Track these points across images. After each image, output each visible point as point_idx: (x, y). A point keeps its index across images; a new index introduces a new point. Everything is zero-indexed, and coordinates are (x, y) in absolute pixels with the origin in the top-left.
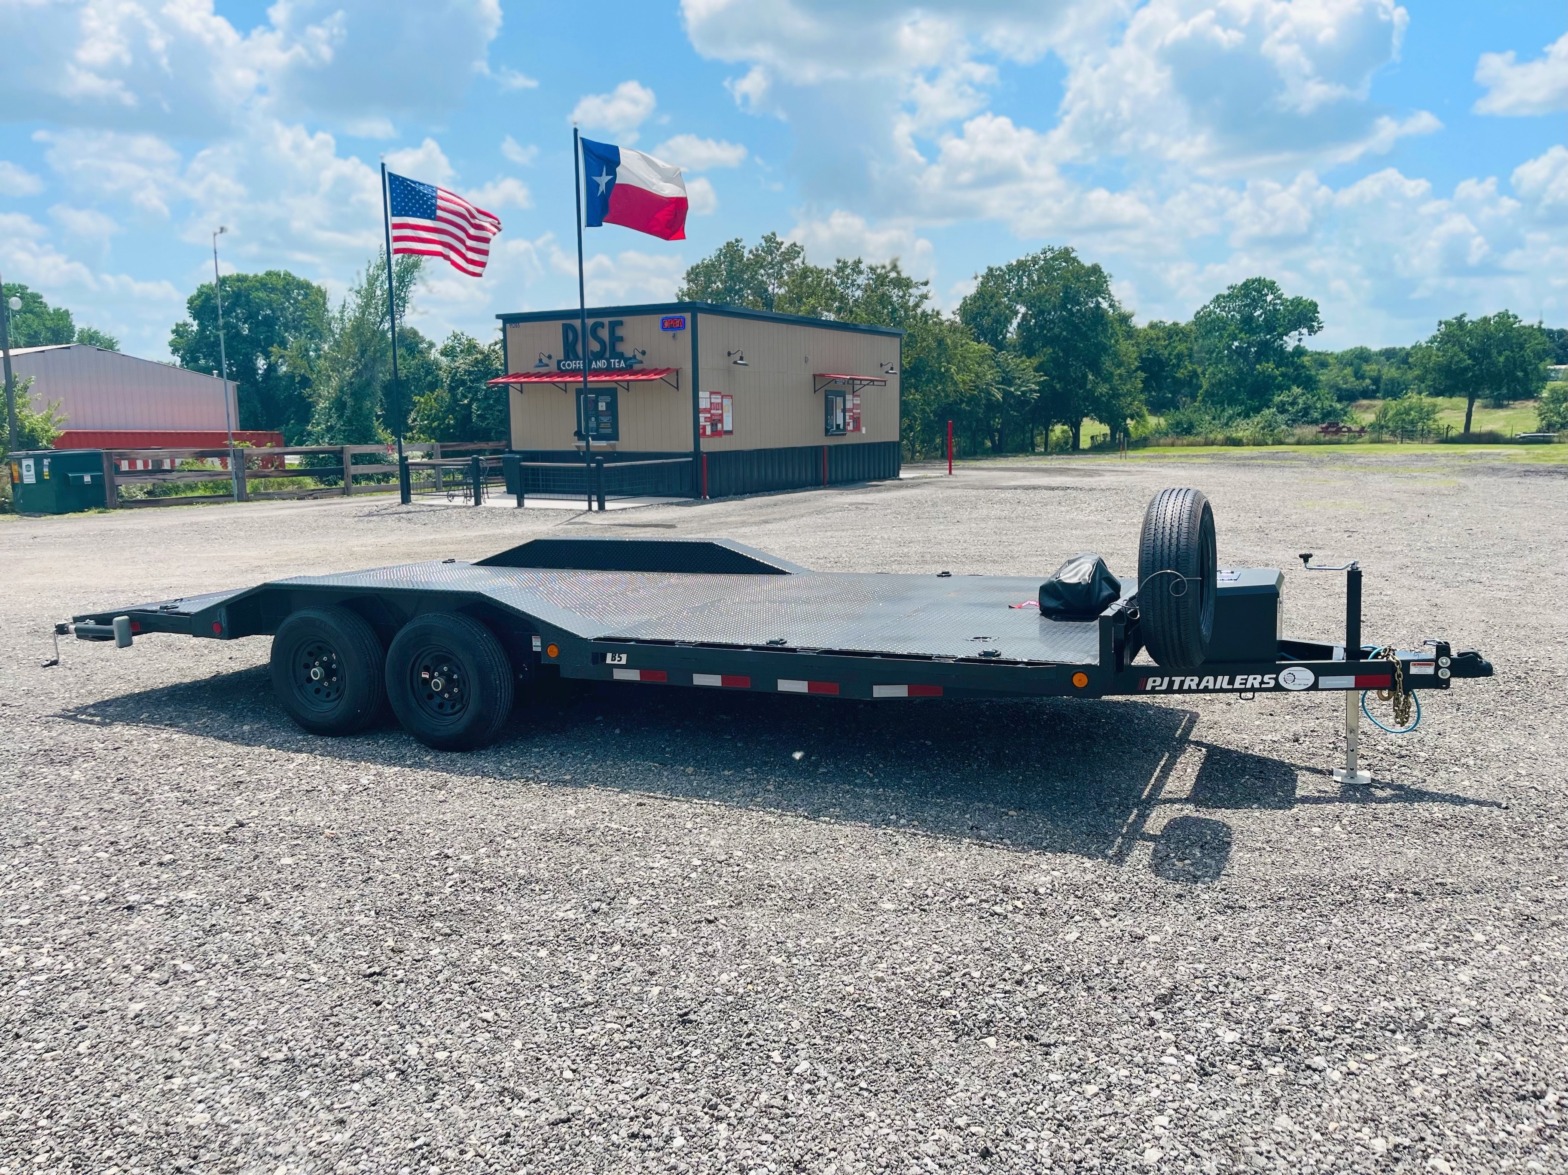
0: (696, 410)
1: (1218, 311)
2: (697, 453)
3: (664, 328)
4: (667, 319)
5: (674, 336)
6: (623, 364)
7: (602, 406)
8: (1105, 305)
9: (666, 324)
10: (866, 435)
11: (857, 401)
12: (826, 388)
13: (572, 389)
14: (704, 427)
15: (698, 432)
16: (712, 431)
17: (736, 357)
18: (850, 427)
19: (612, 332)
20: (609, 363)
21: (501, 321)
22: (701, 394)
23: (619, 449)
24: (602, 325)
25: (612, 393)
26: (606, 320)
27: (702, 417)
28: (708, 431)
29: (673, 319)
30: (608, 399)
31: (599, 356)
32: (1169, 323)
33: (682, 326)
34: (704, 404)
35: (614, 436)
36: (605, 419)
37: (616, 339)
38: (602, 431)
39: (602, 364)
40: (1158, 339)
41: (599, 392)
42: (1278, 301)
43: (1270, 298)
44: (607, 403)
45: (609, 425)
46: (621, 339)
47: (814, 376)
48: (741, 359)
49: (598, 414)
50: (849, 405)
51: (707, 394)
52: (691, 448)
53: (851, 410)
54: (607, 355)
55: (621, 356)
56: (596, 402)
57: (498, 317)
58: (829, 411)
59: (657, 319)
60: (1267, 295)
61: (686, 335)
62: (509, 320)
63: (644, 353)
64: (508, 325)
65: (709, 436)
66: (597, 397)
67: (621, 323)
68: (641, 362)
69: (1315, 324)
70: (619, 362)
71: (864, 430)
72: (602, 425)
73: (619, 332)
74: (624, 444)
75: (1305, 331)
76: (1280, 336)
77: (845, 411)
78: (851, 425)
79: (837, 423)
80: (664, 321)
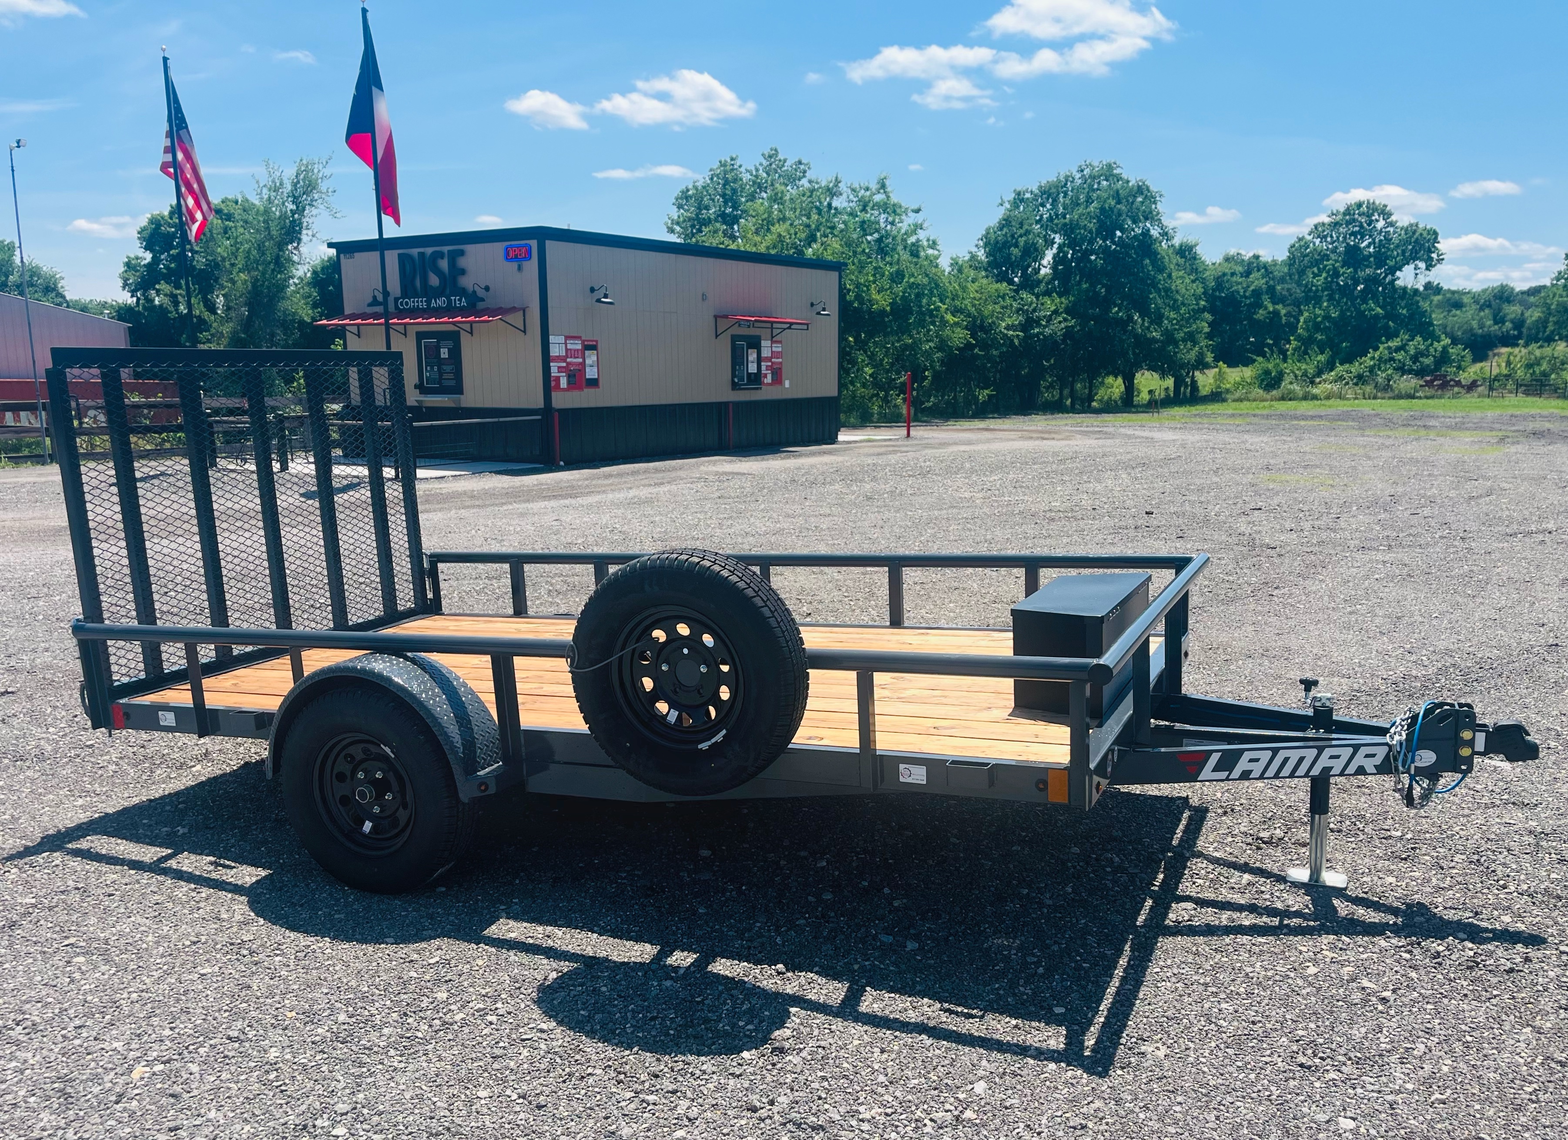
0: (547, 359)
2: (548, 409)
3: (507, 258)
4: (511, 246)
5: (520, 268)
6: (464, 303)
7: (444, 353)
8: (1155, 232)
9: (510, 253)
10: (789, 389)
11: (777, 348)
12: (731, 332)
13: (412, 331)
14: (558, 379)
15: (549, 385)
16: (569, 383)
17: (599, 294)
18: (769, 379)
19: (453, 264)
20: (450, 301)
22: (552, 339)
23: (463, 405)
24: (441, 255)
25: (454, 338)
26: (446, 249)
27: (554, 367)
28: (564, 383)
29: (519, 247)
30: (450, 344)
31: (439, 292)
32: (1247, 255)
33: (528, 255)
34: (555, 350)
35: (458, 389)
36: (448, 368)
37: (458, 272)
38: (446, 383)
39: (441, 302)
40: (1233, 274)
41: (441, 336)
42: (1391, 229)
43: (1380, 224)
44: (449, 350)
45: (451, 376)
46: (463, 272)
47: (716, 317)
48: (606, 296)
49: (440, 362)
50: (766, 353)
51: (561, 339)
52: (540, 404)
53: (768, 359)
54: (448, 291)
55: (463, 292)
56: (438, 348)
57: (330, 245)
58: (737, 359)
59: (499, 248)
60: (1377, 221)
61: (532, 266)
62: (343, 248)
63: (487, 289)
64: (342, 256)
65: (564, 390)
66: (438, 342)
67: (462, 253)
68: (483, 300)
69: (1434, 256)
70: (460, 300)
71: (787, 384)
72: (445, 376)
73: (462, 262)
74: (471, 398)
75: (1422, 265)
76: (1393, 271)
77: (759, 360)
78: (769, 377)
79: (749, 375)
80: (507, 250)
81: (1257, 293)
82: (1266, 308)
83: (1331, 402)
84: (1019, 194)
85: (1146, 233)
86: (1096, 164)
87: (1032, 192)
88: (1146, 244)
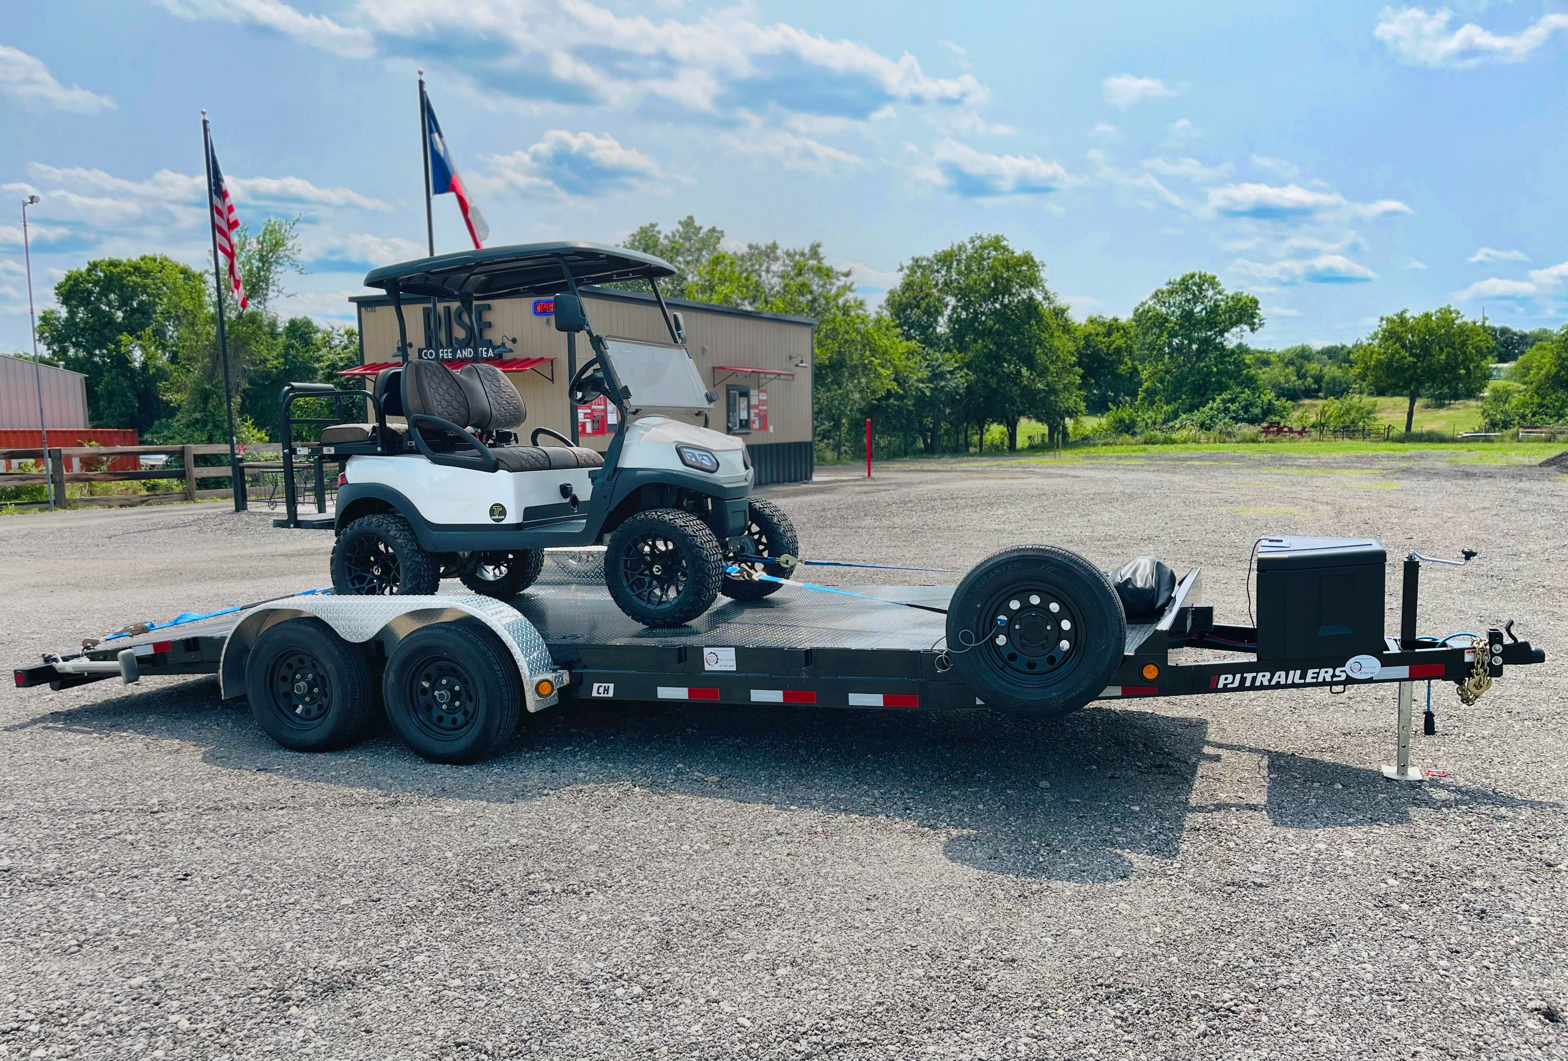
0: (574, 406)
1: (1157, 306)
3: (536, 312)
4: (540, 302)
5: (548, 322)
6: (491, 353)
8: (1039, 297)
9: (539, 308)
10: (773, 434)
11: (763, 397)
12: (726, 382)
14: (584, 425)
15: (577, 430)
16: (593, 429)
18: (756, 425)
19: (479, 318)
20: (476, 352)
21: (355, 304)
27: (581, 413)
28: (589, 429)
29: (547, 302)
31: (465, 344)
32: (1108, 317)
37: (484, 325)
39: (467, 353)
40: (1097, 335)
42: (1219, 297)
43: (1210, 293)
46: (489, 325)
47: (714, 368)
50: (754, 401)
53: (756, 407)
54: (474, 343)
55: (490, 344)
57: (351, 300)
58: (731, 407)
59: (528, 303)
60: (1207, 290)
62: (364, 304)
63: (514, 341)
64: (363, 309)
65: (589, 435)
67: (489, 307)
68: (511, 351)
69: (1256, 320)
70: (487, 351)
71: (771, 429)
73: (488, 317)
75: (1246, 328)
76: (1221, 333)
77: (749, 407)
78: (757, 422)
79: (741, 421)
80: (536, 304)
81: (1118, 350)
82: (1126, 364)
83: (1189, 445)
84: (917, 261)
85: (1031, 298)
86: (985, 236)
87: (928, 260)
88: (1031, 308)
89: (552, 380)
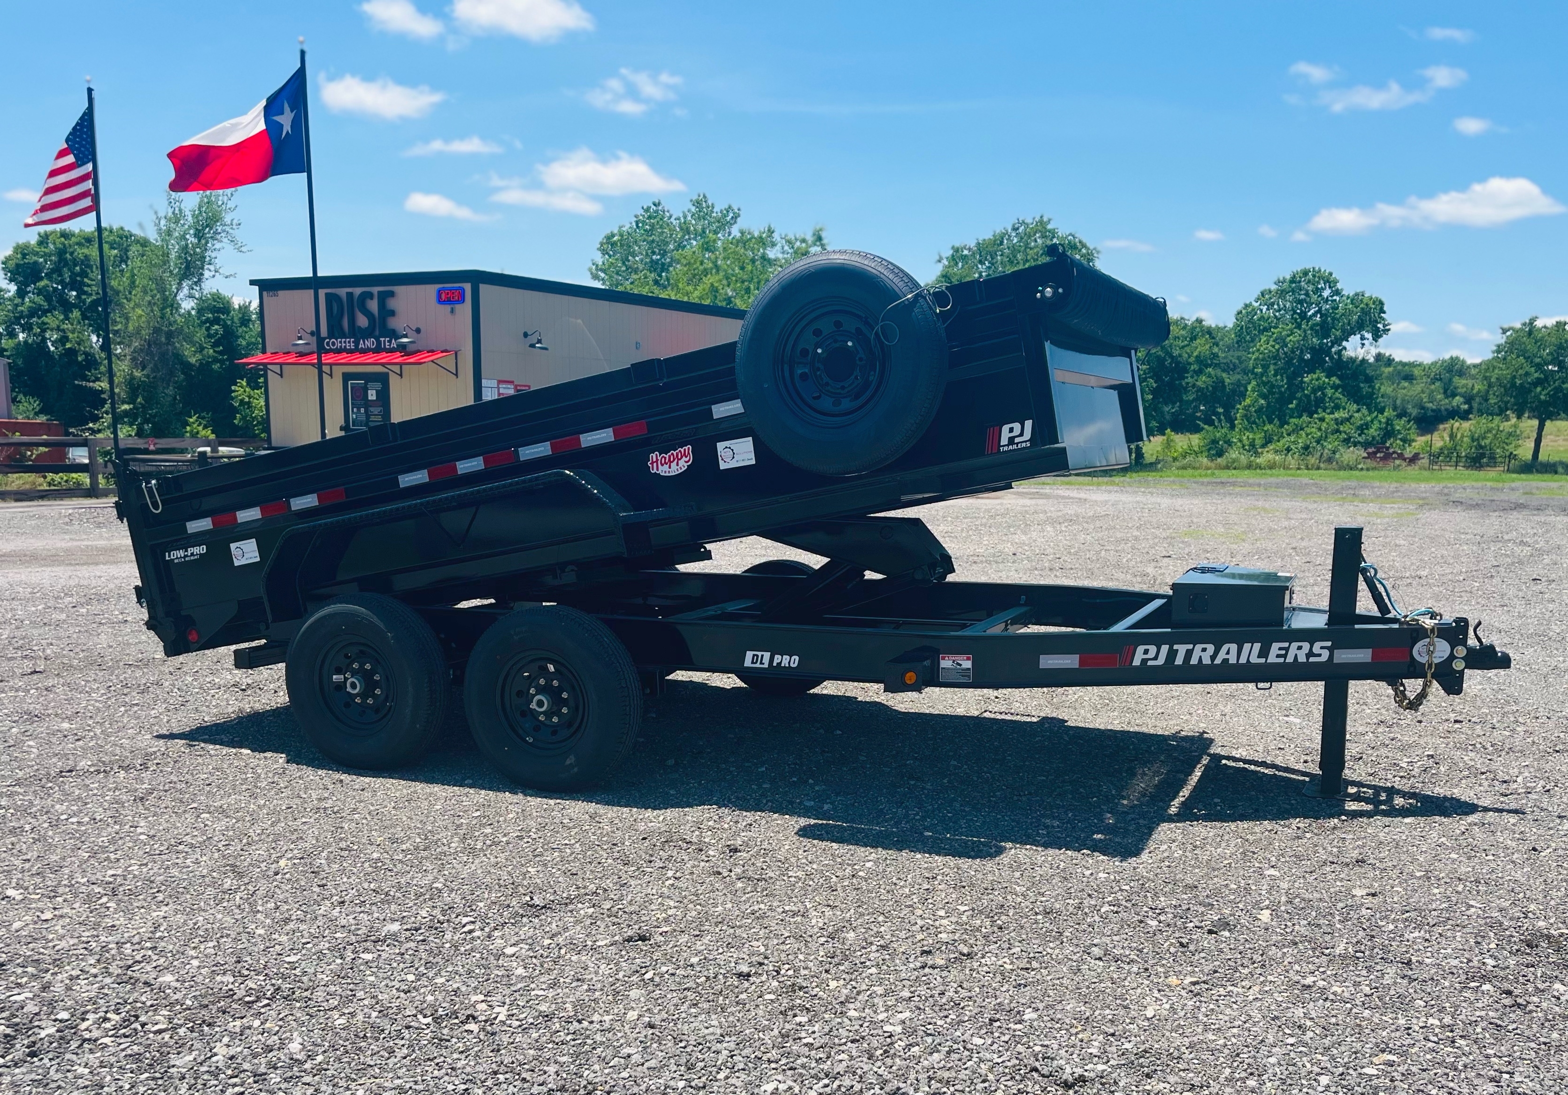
1: (1264, 308)
3: (440, 301)
4: (444, 289)
5: (452, 311)
6: (394, 344)
7: (372, 395)
9: (443, 296)
13: (338, 371)
17: (533, 339)
19: (382, 305)
20: (379, 343)
21: (256, 289)
22: (484, 382)
24: (370, 296)
25: (383, 379)
26: (375, 290)
29: (452, 290)
30: (379, 386)
31: (367, 333)
33: (461, 299)
34: (488, 394)
36: (375, 410)
37: (387, 313)
38: (372, 425)
39: (370, 343)
41: (369, 377)
42: (1337, 298)
43: (1326, 293)
44: (377, 392)
46: (393, 313)
48: (539, 341)
49: (368, 404)
51: (494, 383)
54: (377, 333)
55: (392, 333)
56: (365, 390)
57: (253, 282)
59: (431, 290)
60: (1323, 289)
61: (465, 310)
62: (266, 286)
63: (418, 331)
64: (265, 293)
66: (366, 384)
67: (392, 294)
68: (415, 342)
69: (1380, 326)
70: (390, 342)
72: (372, 418)
73: (392, 304)
75: (1369, 336)
76: (1338, 341)
80: (439, 293)
81: (1201, 360)
83: (1274, 472)
84: (956, 250)
87: (970, 249)
89: (456, 375)
